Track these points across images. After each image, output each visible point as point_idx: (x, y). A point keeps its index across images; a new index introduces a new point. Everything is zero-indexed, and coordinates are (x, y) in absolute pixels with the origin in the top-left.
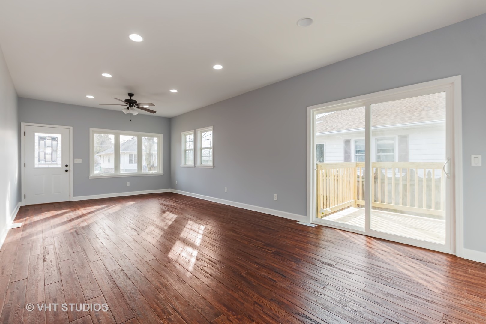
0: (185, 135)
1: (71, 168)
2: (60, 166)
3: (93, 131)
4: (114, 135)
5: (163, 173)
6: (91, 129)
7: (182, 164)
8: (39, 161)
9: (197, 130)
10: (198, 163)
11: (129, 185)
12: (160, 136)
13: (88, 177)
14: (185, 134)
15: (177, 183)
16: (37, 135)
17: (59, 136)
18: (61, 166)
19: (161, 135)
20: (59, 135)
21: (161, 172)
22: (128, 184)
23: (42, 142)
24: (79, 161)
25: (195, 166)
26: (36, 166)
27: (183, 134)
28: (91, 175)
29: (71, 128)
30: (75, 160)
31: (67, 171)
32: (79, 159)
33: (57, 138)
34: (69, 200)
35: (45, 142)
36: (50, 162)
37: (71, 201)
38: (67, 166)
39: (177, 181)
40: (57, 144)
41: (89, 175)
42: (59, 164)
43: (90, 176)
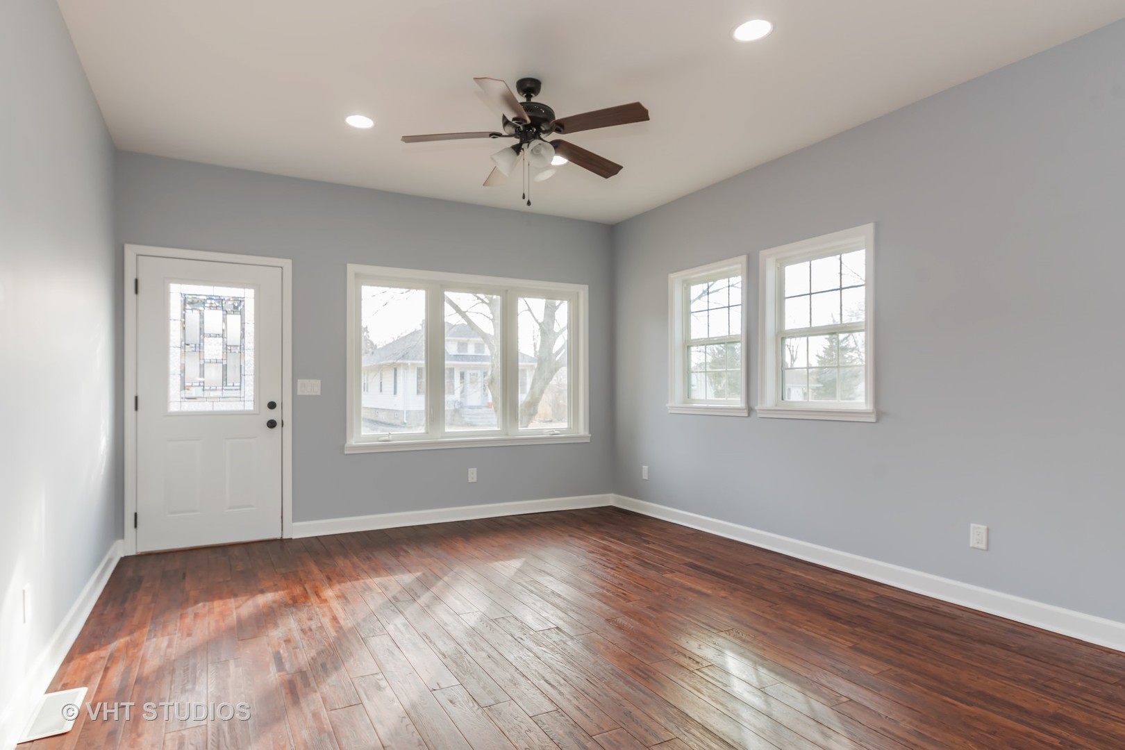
0: (687, 285)
1: (285, 413)
2: (250, 406)
3: (357, 275)
4: (426, 289)
5: (590, 433)
6: (352, 269)
7: (675, 401)
8: (184, 387)
9: (762, 253)
10: (768, 399)
11: (475, 480)
12: (578, 294)
13: (343, 447)
14: (684, 282)
15: (645, 476)
16: (176, 291)
17: (248, 295)
18: (252, 408)
19: (583, 291)
20: (247, 290)
21: (582, 431)
22: (473, 474)
23: (192, 316)
24: (311, 387)
25: (750, 410)
26: (174, 407)
27: (675, 279)
28: (352, 442)
29: (287, 264)
30: (300, 381)
31: (272, 424)
32: (313, 381)
33: (240, 301)
34: (278, 536)
35: (202, 316)
36: (219, 393)
37: (284, 537)
38: (272, 405)
39: (645, 468)
40: (243, 323)
41: (346, 442)
42: (245, 399)
43: (346, 445)
